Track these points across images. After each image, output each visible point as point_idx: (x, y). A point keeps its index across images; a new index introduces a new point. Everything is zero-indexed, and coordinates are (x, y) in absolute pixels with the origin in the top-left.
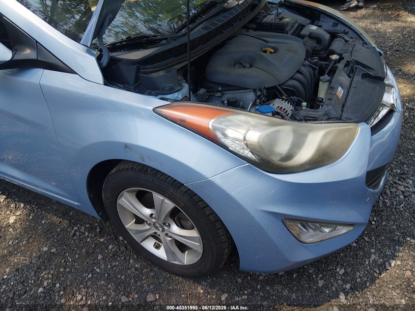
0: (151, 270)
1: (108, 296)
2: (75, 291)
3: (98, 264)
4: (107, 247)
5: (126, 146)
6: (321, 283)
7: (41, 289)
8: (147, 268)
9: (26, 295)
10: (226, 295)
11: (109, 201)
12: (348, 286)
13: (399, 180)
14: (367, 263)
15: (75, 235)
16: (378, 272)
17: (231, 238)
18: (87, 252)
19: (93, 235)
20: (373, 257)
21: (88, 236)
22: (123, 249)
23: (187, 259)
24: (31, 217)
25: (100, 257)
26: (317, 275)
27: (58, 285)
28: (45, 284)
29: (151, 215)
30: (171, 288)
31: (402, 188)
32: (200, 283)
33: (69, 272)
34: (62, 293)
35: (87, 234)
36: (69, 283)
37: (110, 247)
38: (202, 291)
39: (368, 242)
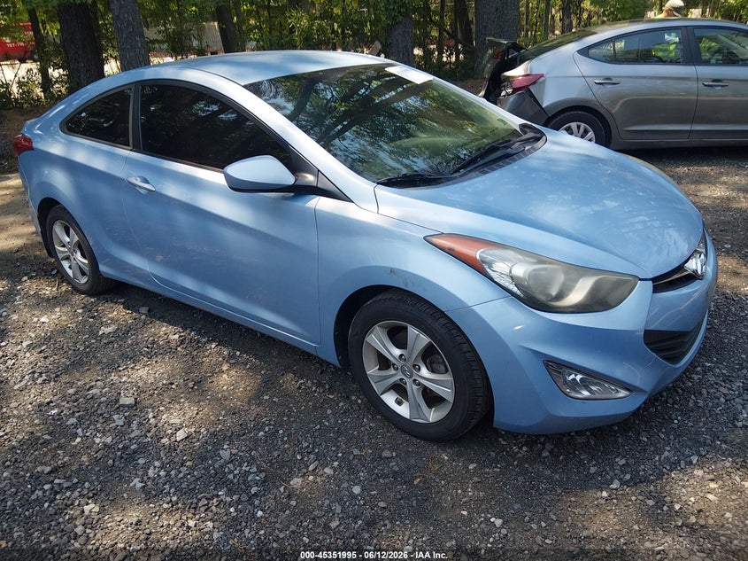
0: (388, 431)
1: (338, 447)
2: (300, 438)
3: (327, 417)
4: (338, 404)
5: (392, 271)
6: (593, 470)
7: (262, 433)
8: (383, 429)
9: (245, 437)
10: (475, 465)
11: (356, 337)
12: (628, 477)
13: (724, 381)
14: (657, 458)
15: (300, 388)
16: (668, 468)
17: (488, 379)
18: (314, 406)
19: (321, 391)
20: (666, 454)
21: (315, 391)
22: (355, 407)
23: (433, 416)
24: (248, 366)
25: (329, 412)
26: (589, 462)
27: (281, 432)
28: (267, 429)
29: (401, 355)
30: (410, 450)
31: (725, 391)
32: (445, 451)
33: (293, 422)
34: (286, 439)
35: (314, 389)
36: (293, 432)
37: (341, 404)
38: (446, 458)
39: (663, 439)
